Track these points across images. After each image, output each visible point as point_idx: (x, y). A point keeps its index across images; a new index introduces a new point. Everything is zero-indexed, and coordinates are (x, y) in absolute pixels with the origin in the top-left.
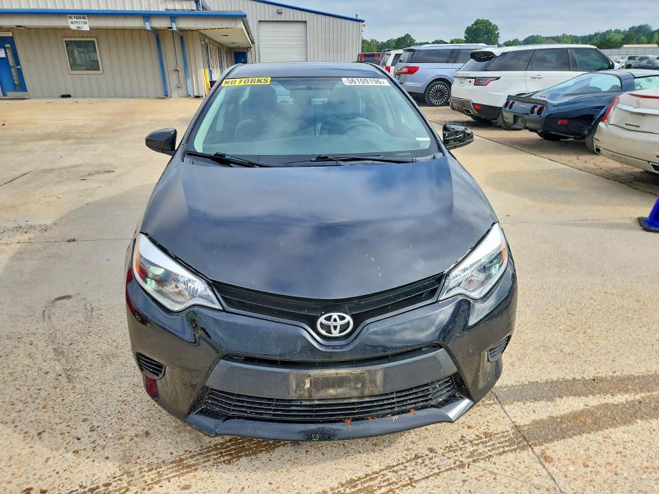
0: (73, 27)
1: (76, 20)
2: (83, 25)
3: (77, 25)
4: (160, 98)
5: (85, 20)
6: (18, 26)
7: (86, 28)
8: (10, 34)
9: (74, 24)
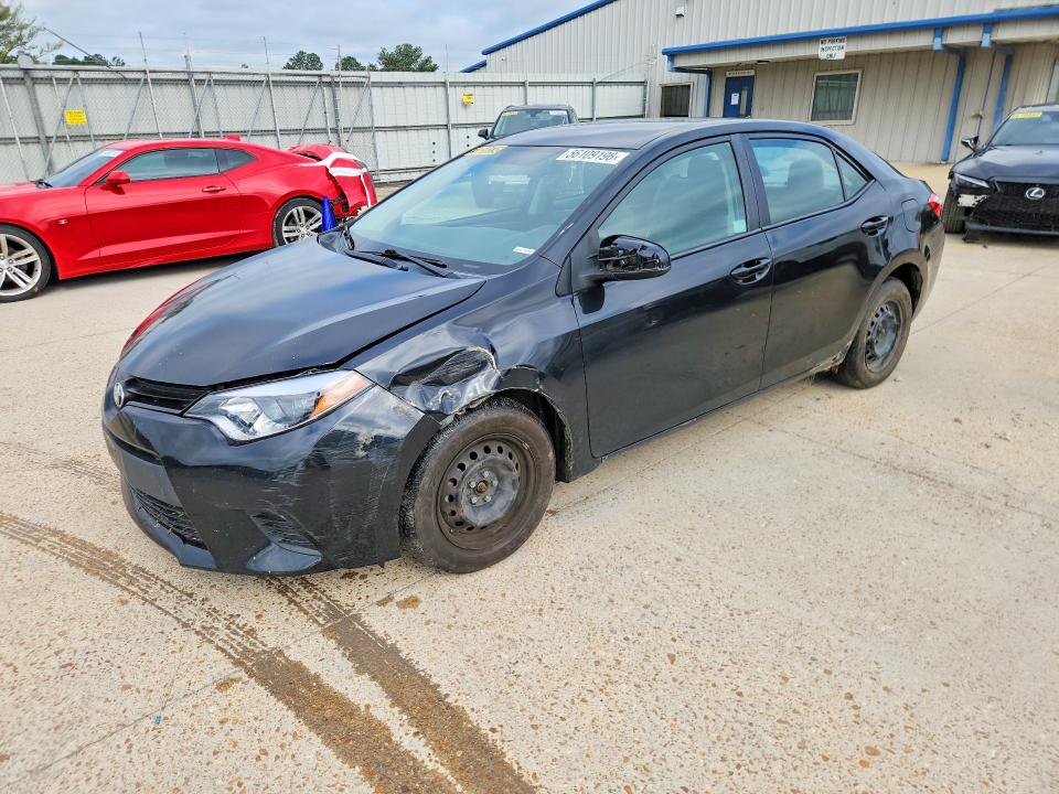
0: (823, 55)
1: (830, 45)
2: (837, 52)
3: (829, 52)
4: (931, 164)
5: (842, 44)
6: (759, 61)
7: (840, 55)
8: (752, 73)
9: (824, 51)
